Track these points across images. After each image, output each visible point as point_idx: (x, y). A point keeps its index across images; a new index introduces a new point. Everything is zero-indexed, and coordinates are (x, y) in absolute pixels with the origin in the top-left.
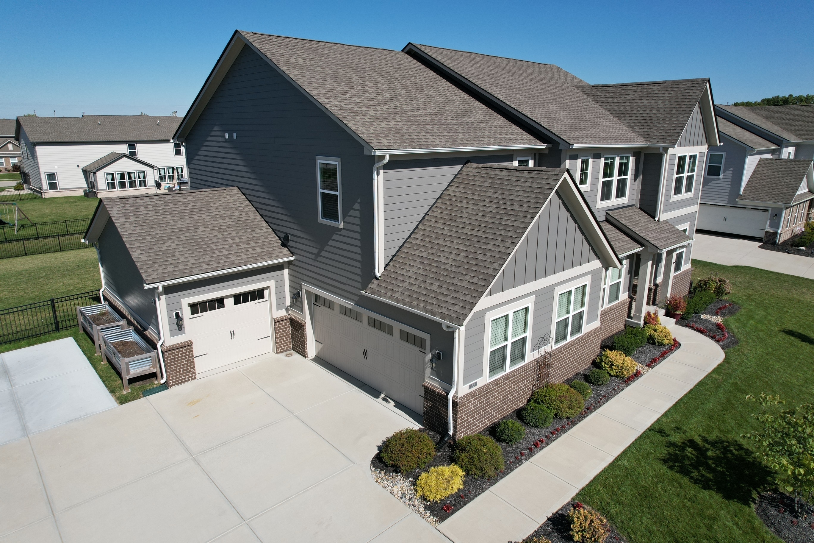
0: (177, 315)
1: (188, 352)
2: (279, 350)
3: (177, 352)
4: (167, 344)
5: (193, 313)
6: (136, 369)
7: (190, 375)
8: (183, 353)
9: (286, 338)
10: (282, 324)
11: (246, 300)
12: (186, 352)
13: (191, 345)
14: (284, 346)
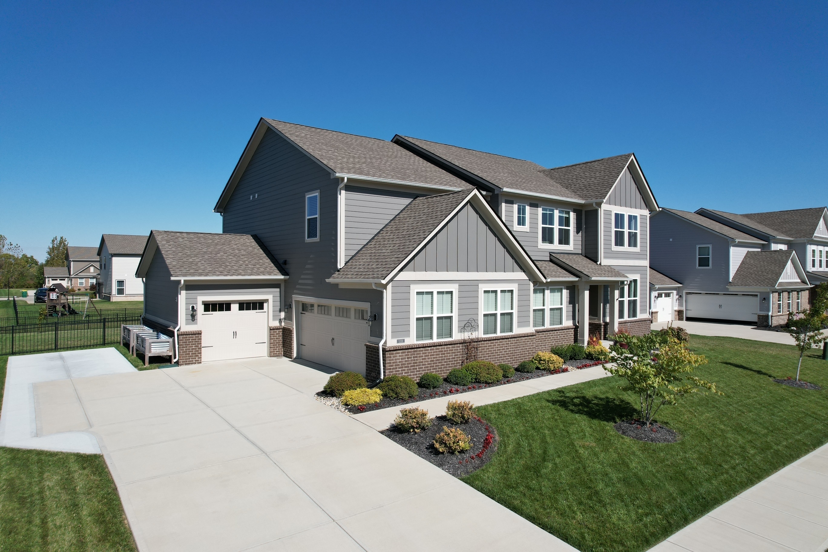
0: (193, 307)
1: (198, 339)
2: (272, 354)
3: (189, 337)
4: (182, 330)
5: (205, 311)
6: (156, 349)
7: (197, 359)
8: (193, 339)
9: (278, 345)
10: (276, 332)
11: (248, 309)
12: (196, 339)
13: (201, 334)
14: (276, 352)
